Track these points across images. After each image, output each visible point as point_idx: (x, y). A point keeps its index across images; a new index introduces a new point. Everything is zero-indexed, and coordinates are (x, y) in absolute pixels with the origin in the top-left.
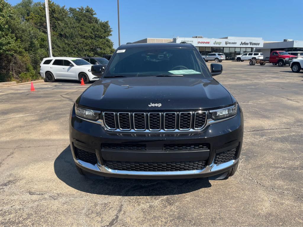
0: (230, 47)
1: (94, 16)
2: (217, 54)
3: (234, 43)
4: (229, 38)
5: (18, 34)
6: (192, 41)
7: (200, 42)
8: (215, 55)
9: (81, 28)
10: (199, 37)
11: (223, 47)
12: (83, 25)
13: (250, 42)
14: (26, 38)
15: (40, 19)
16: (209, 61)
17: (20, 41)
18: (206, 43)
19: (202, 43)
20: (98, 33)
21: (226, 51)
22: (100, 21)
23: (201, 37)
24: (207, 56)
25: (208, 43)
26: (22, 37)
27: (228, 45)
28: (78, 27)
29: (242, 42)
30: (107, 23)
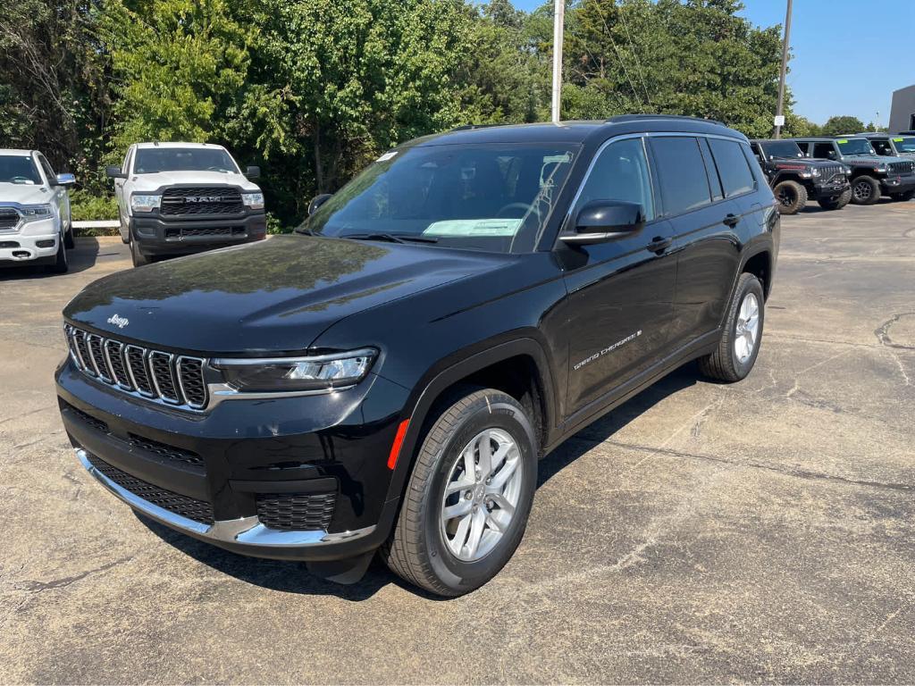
1: (736, 14)
5: (500, 93)
9: (681, 59)
12: (687, 48)
14: (519, 104)
15: (575, 46)
17: (502, 111)
20: (734, 70)
22: (753, 28)
26: (509, 100)
28: (671, 56)
30: (775, 33)
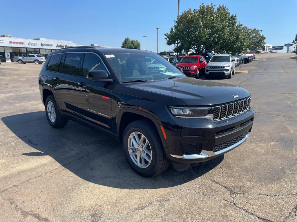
0: (46, 49)
2: (36, 55)
3: (50, 45)
4: (41, 39)
6: (3, 41)
7: (12, 42)
8: (34, 56)
10: (7, 36)
11: (39, 49)
13: (65, 45)
16: (27, 63)
18: (20, 43)
19: (14, 43)
21: (43, 52)
23: (10, 37)
24: (25, 58)
25: (22, 43)
27: (44, 47)
29: (57, 45)
